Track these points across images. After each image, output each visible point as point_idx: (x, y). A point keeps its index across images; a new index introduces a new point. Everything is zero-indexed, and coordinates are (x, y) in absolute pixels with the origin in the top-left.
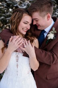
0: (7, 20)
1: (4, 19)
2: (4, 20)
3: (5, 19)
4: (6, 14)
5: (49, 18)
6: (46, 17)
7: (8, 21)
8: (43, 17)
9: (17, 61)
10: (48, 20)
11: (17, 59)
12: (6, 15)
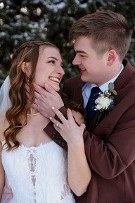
0: (14, 40)
1: (8, 39)
2: (6, 42)
3: (10, 38)
4: (12, 24)
5: (113, 60)
6: (106, 56)
7: (16, 42)
8: (98, 53)
9: (32, 170)
10: (109, 65)
12: (11, 28)
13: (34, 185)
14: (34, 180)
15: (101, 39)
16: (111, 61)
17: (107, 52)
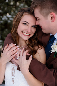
6: (49, 17)
9: (13, 75)
10: (53, 22)
11: (13, 72)
13: (13, 83)
14: (13, 81)
15: (44, 8)
16: (53, 19)
17: (49, 15)
